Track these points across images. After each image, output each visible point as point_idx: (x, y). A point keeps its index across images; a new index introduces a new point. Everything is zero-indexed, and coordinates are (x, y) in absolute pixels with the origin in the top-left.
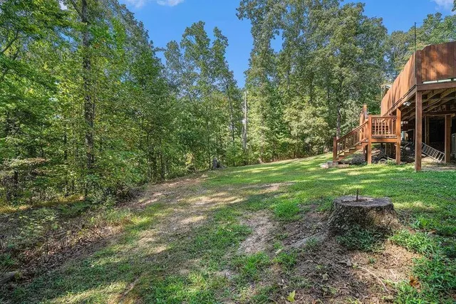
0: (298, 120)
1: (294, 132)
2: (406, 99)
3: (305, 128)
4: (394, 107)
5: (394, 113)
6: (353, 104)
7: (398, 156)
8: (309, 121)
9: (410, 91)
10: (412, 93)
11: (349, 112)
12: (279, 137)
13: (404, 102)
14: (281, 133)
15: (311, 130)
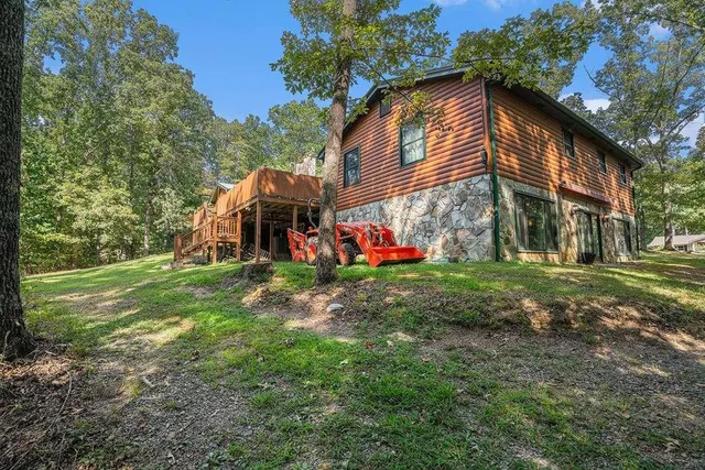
0: (86, 205)
1: (79, 224)
2: (248, 204)
3: (100, 220)
4: (235, 208)
5: (235, 215)
6: (173, 194)
7: (239, 257)
8: (109, 209)
9: (253, 198)
10: (253, 201)
11: (165, 204)
12: (43, 229)
13: (246, 206)
14: (45, 224)
15: (111, 223)
